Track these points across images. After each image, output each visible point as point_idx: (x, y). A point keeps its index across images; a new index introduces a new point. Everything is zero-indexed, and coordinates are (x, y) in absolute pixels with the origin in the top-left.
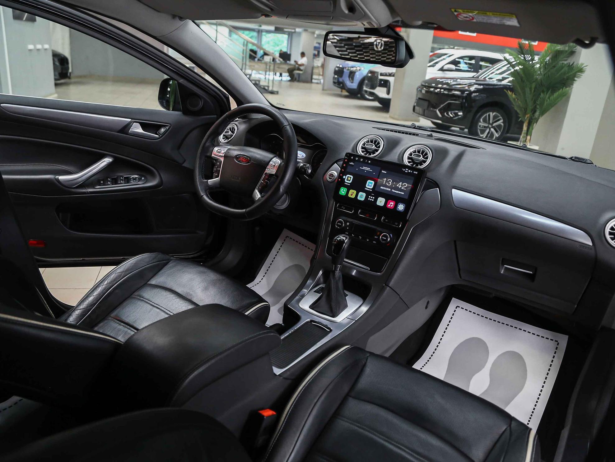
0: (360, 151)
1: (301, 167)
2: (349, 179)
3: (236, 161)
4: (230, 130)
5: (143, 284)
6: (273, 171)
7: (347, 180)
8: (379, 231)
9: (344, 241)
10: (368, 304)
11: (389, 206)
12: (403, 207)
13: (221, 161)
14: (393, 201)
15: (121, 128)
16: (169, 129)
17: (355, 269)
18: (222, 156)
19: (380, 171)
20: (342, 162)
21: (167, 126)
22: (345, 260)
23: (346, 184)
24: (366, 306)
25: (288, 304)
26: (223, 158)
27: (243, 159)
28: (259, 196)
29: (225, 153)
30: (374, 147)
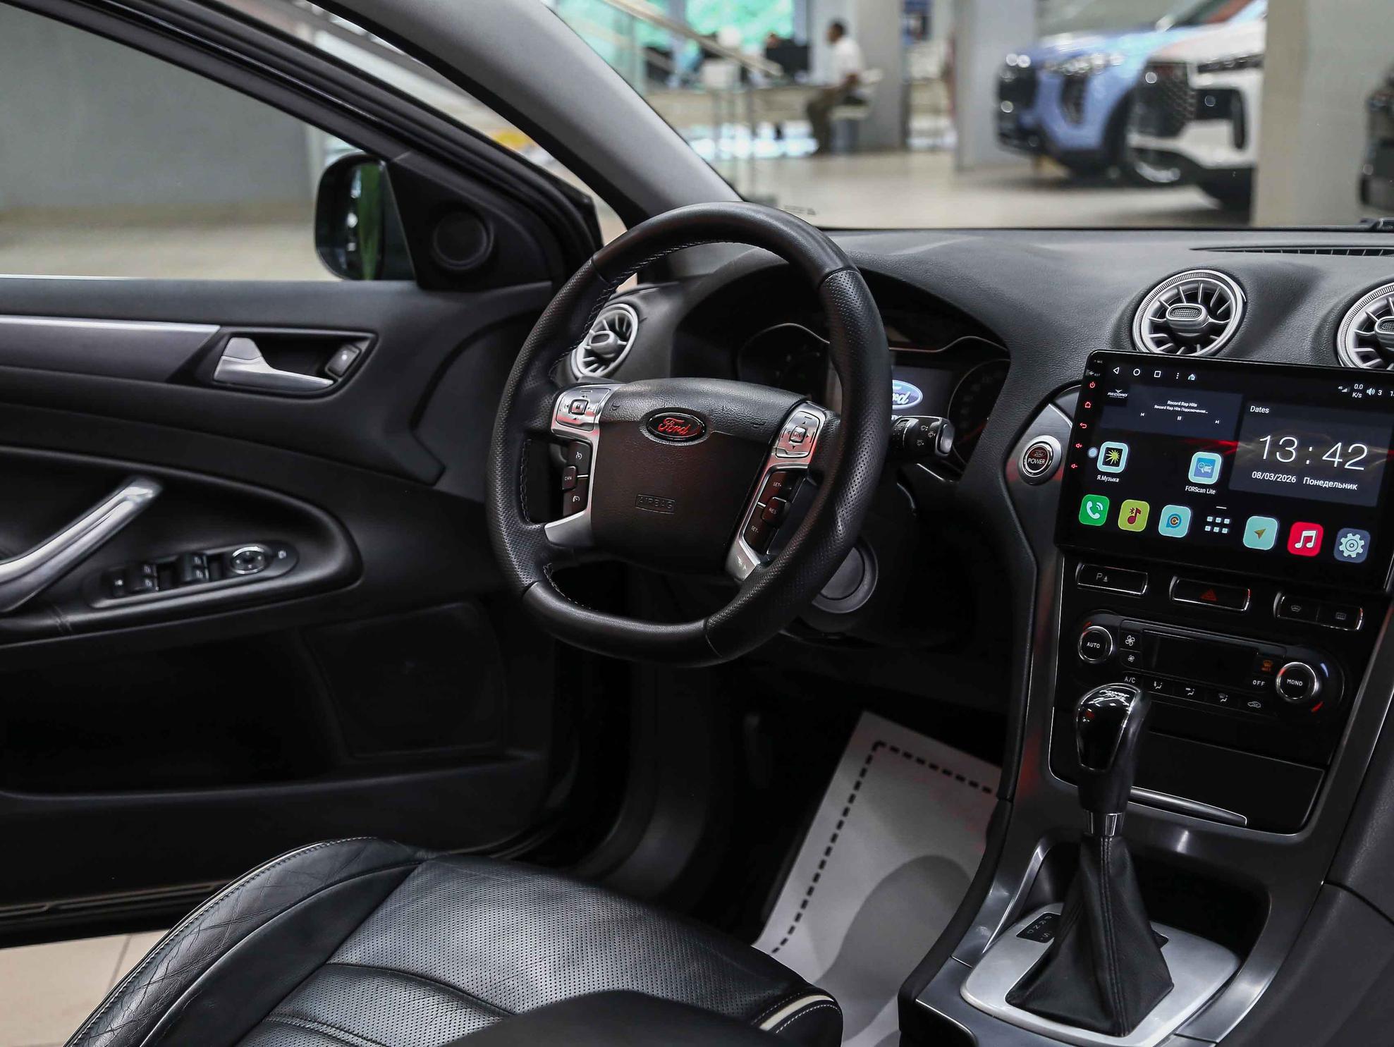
0: (1145, 341)
1: (911, 430)
2: (1114, 456)
3: (647, 435)
4: (612, 328)
5: (309, 966)
6: (803, 460)
7: (1106, 463)
8: (1266, 656)
9: (1120, 711)
10: (1261, 974)
11: (1298, 545)
12: (1362, 543)
13: (591, 446)
14: (1317, 525)
15: (182, 362)
16: (369, 350)
17: (1185, 827)
18: (592, 425)
19: (1244, 409)
20: (1075, 397)
21: (363, 339)
22: (1136, 791)
23: (1104, 478)
24: (1256, 981)
25: (913, 996)
26: (597, 429)
27: (676, 424)
28: (756, 562)
29: (602, 411)
30: (1203, 316)
